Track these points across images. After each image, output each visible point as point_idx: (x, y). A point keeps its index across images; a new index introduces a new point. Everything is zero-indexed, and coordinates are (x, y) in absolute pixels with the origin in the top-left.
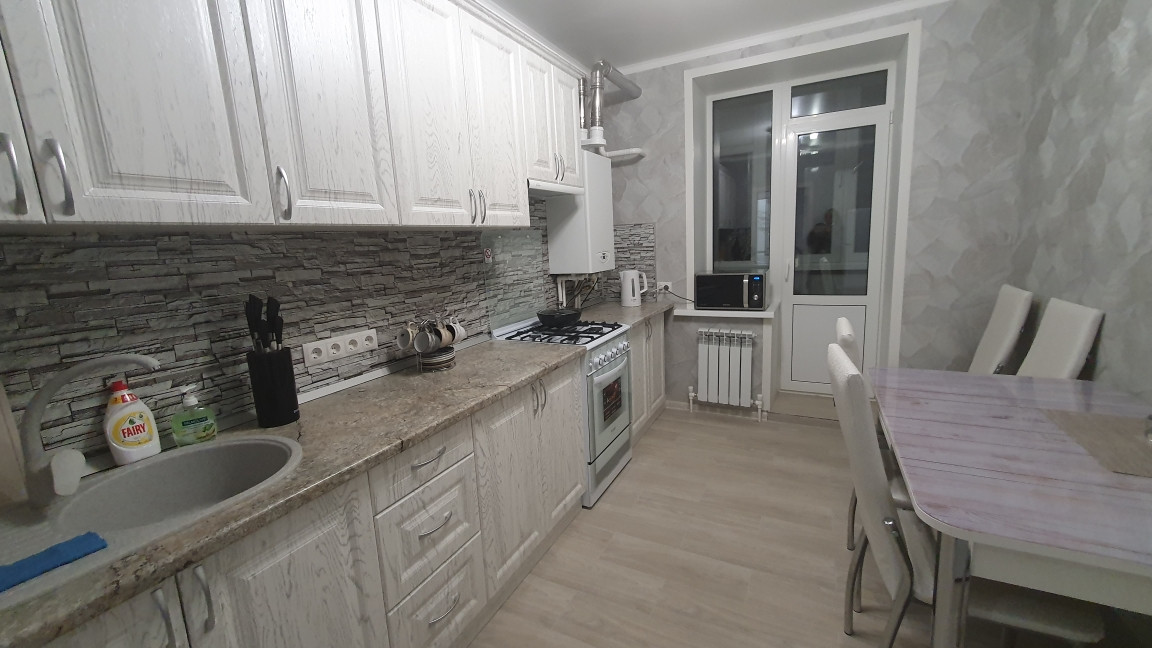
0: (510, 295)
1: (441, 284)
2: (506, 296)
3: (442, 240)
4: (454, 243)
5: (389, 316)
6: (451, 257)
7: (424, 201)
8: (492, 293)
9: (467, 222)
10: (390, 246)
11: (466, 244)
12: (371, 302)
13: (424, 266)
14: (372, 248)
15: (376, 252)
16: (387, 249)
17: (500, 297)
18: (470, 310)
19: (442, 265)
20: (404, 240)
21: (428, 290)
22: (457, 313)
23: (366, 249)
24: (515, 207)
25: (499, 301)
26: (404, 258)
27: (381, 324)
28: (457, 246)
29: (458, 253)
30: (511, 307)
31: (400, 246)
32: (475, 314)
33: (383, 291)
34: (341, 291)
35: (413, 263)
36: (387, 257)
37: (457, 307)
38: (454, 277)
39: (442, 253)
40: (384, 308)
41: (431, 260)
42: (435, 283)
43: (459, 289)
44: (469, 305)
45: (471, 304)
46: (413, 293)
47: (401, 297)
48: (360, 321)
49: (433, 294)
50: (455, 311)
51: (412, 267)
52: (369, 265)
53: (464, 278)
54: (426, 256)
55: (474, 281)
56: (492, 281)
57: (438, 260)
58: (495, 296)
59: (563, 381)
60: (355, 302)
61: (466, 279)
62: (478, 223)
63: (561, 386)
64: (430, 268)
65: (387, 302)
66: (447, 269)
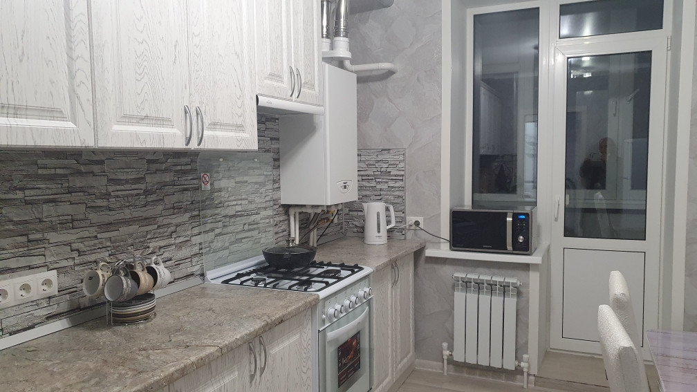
0: (230, 229)
1: (145, 215)
2: (225, 230)
3: (149, 162)
4: (163, 166)
5: (75, 254)
6: (158, 183)
7: (128, 119)
8: (208, 227)
9: (180, 144)
10: (83, 168)
11: (179, 168)
12: (53, 237)
13: (124, 193)
14: (59, 171)
15: (65, 176)
16: (79, 173)
17: (217, 231)
18: (179, 246)
19: (147, 192)
20: (101, 162)
21: (127, 222)
22: (162, 250)
23: (53, 171)
24: (240, 127)
25: (217, 235)
26: (100, 184)
27: (64, 263)
28: (166, 170)
29: (168, 177)
30: (232, 243)
31: (96, 169)
32: (185, 252)
33: (70, 223)
34: (16, 223)
35: (111, 189)
36: (78, 182)
37: (162, 243)
38: (161, 207)
39: (148, 179)
40: (69, 244)
41: (133, 186)
42: (135, 214)
43: (165, 222)
44: (178, 241)
45: (181, 239)
46: (108, 226)
47: (92, 231)
48: (36, 261)
49: (133, 228)
50: (161, 248)
51: (110, 195)
52: (54, 191)
53: (174, 208)
54: (127, 181)
55: (186, 211)
56: (209, 212)
57: (143, 186)
58: (213, 230)
59: (288, 338)
60: (31, 237)
61: (177, 209)
62: (193, 145)
63: (286, 343)
64: (132, 195)
65: (74, 237)
66: (154, 197)
